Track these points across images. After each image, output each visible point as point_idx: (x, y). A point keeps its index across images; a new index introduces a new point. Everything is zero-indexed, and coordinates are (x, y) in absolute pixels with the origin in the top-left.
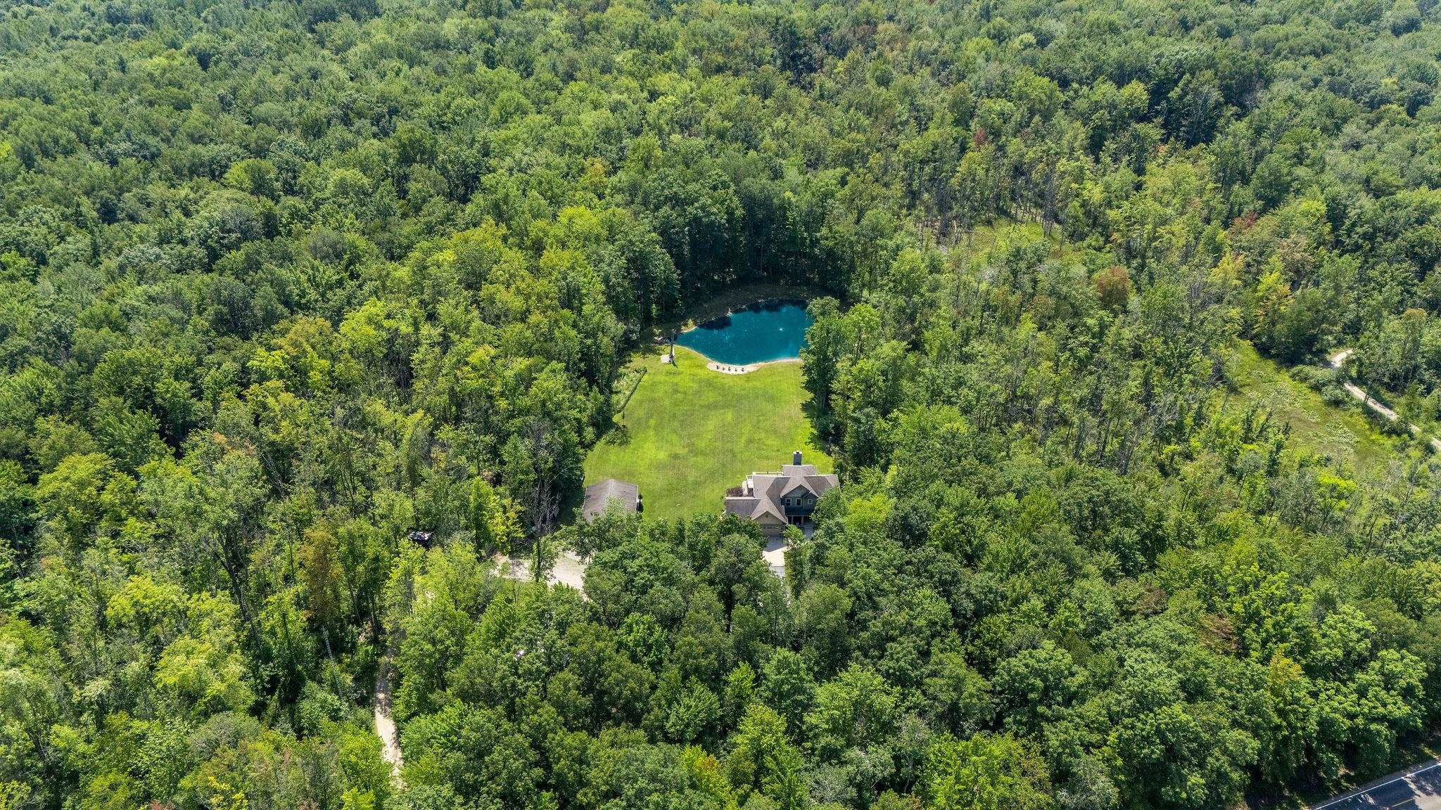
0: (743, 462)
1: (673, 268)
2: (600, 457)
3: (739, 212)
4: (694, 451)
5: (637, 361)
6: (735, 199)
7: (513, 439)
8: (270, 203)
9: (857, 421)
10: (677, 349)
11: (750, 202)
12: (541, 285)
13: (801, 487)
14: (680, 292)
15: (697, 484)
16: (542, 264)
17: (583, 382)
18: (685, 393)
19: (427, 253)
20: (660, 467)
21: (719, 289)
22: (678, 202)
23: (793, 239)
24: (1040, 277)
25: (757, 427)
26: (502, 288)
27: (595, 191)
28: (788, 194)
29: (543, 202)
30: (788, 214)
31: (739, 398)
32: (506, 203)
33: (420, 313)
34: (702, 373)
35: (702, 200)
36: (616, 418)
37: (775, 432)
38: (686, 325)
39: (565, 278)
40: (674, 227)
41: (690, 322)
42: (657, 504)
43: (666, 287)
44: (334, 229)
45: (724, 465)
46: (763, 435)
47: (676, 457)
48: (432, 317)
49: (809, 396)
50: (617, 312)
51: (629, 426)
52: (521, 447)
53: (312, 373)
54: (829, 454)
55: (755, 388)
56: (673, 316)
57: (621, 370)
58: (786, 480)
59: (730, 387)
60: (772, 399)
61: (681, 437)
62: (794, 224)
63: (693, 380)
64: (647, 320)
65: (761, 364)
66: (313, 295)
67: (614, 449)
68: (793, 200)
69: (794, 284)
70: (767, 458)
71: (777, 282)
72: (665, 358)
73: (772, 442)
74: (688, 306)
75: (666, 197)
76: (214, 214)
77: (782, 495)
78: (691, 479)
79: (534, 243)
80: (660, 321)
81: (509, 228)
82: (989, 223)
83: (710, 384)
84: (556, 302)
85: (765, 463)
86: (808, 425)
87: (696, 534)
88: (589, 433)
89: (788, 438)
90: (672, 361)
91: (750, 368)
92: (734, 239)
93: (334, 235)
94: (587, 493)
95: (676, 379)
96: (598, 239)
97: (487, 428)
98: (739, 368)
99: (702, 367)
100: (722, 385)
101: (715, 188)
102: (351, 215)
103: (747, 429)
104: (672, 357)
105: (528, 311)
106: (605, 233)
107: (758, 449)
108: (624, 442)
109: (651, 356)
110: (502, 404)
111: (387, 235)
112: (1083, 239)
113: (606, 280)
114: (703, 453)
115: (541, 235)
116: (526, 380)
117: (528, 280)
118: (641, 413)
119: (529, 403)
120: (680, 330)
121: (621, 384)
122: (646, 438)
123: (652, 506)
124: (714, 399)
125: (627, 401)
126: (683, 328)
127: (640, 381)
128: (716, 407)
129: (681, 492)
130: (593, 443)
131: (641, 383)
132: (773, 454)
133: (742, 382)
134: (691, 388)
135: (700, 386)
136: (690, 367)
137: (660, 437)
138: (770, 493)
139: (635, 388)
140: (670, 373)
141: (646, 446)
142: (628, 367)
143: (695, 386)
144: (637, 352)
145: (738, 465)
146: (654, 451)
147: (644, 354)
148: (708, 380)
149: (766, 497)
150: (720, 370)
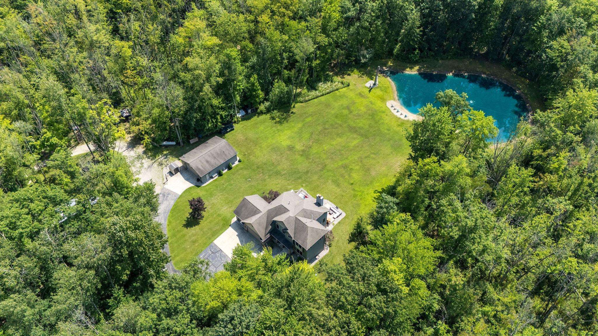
0: (320, 177)
5: (353, 76)
10: (386, 81)
15: (278, 173)
18: (351, 112)
20: (275, 149)
31: (378, 134)
34: (378, 104)
36: (295, 106)
37: (368, 170)
38: (411, 68)
41: (416, 68)
42: (241, 171)
46: (357, 168)
47: (291, 148)
51: (295, 114)
55: (397, 133)
57: (337, 78)
58: (286, 211)
59: (383, 123)
60: (397, 146)
61: (311, 138)
63: (366, 107)
71: (510, 68)
72: (370, 83)
73: (357, 176)
77: (274, 219)
83: (373, 114)
90: (371, 88)
91: (413, 117)
94: (209, 140)
95: (359, 100)
98: (406, 113)
99: (385, 100)
103: (353, 158)
104: (374, 84)
107: (342, 175)
108: (279, 123)
109: (365, 78)
114: (307, 157)
118: (311, 110)
120: (404, 70)
121: (323, 87)
122: (293, 127)
123: (238, 171)
124: (363, 126)
125: (314, 98)
126: (408, 69)
127: (337, 90)
128: (356, 132)
129: (263, 172)
130: (262, 113)
131: (336, 92)
132: (346, 184)
133: (394, 124)
134: (359, 110)
135: (365, 113)
136: (378, 96)
137: (300, 132)
138: (270, 213)
139: (328, 93)
140: (360, 94)
141: (286, 132)
142: (343, 78)
143: (363, 110)
144: (360, 71)
145: (315, 178)
146: (286, 137)
147: (363, 74)
148: (376, 111)
149: (266, 212)
150: (392, 109)
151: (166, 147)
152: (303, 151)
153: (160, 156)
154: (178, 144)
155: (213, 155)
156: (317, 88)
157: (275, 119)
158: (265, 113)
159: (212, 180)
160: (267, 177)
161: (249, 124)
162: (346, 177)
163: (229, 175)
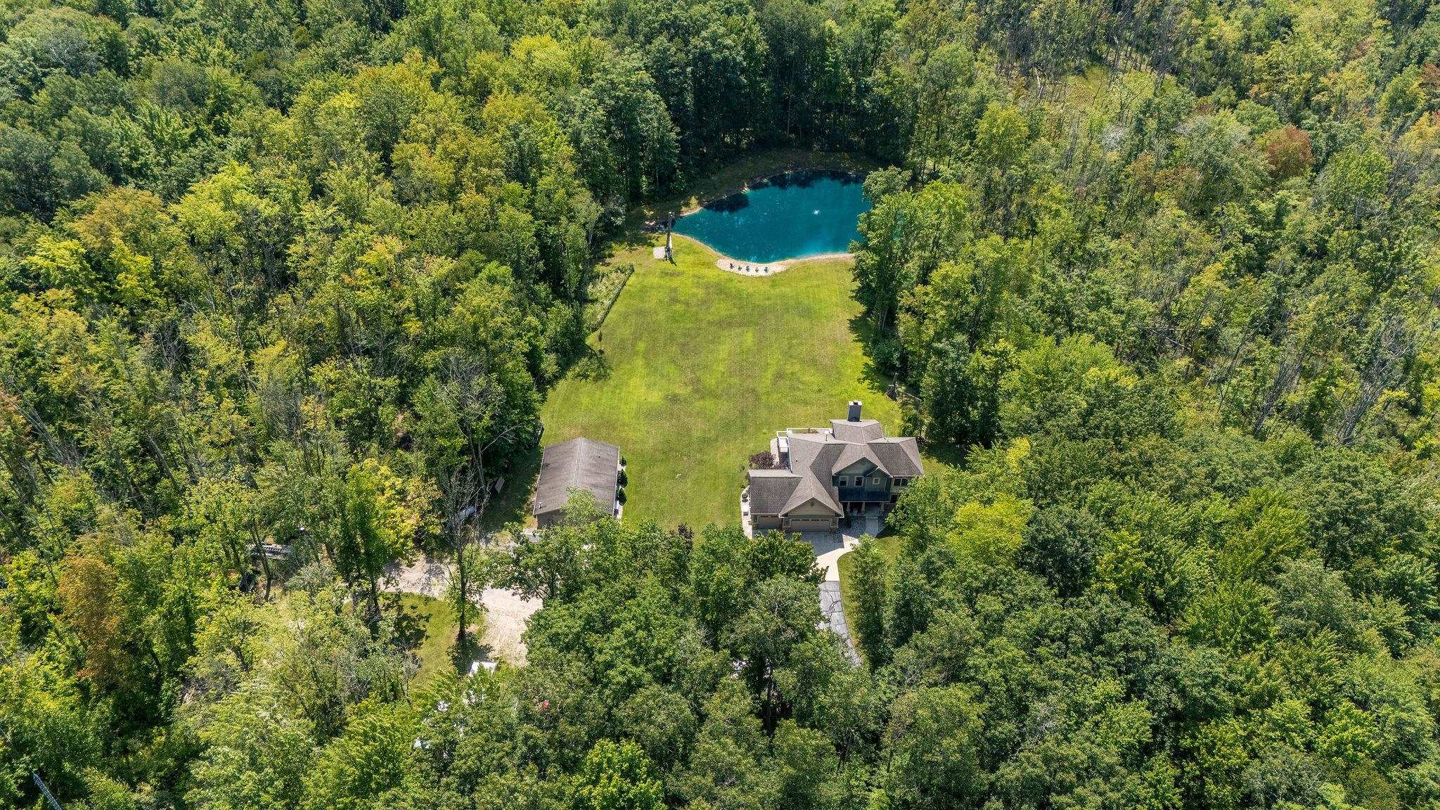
0: (769, 409)
1: (670, 124)
2: (566, 399)
3: (762, 47)
4: (700, 391)
5: (621, 255)
6: (756, 28)
7: (430, 379)
8: (114, 26)
9: (941, 354)
10: (677, 239)
11: (777, 34)
12: (481, 146)
13: (864, 461)
14: (680, 160)
15: (705, 441)
16: (485, 116)
17: (542, 289)
18: (687, 304)
19: (319, 98)
20: (652, 415)
21: (731, 155)
22: (677, 30)
23: (831, 87)
24: (1180, 141)
25: (788, 355)
26: (423, 148)
27: (564, 17)
28: (830, 23)
29: (491, 27)
30: (829, 50)
31: (763, 312)
32: (438, 29)
33: (304, 186)
34: (709, 274)
35: (713, 27)
36: (591, 340)
37: (814, 362)
38: (687, 205)
39: (516, 136)
40: (672, 66)
41: (694, 201)
42: (646, 475)
43: (661, 151)
44: (195, 61)
45: (742, 413)
46: (797, 367)
47: (674, 399)
48: (318, 191)
49: (860, 308)
50: (593, 187)
51: (608, 352)
52: (442, 395)
53: (121, 276)
54: (893, 396)
55: (783, 296)
56: (669, 191)
57: (600, 268)
58: (840, 448)
59: (750, 295)
60: (807, 313)
61: (681, 369)
62: (835, 65)
63: (698, 285)
64: (635, 197)
65: (791, 261)
66: (150, 154)
67: (587, 387)
68: (837, 31)
69: (832, 149)
70: (806, 403)
71: (809, 148)
72: (659, 252)
73: (811, 378)
74: (691, 179)
75: (663, 23)
76: (29, 40)
77: (834, 471)
78: (696, 434)
79: (476, 85)
80: (651, 200)
81: (442, 64)
82: (1079, 71)
83: (721, 290)
84: (499, 172)
85: (801, 411)
86: (860, 352)
87: (709, 569)
88: (549, 364)
89: (832, 372)
90: (669, 257)
91: (776, 267)
92: (753, 84)
93: (190, 69)
94: (545, 459)
95: (676, 282)
96: (565, 80)
97: (390, 365)
98: (762, 267)
99: (709, 265)
100: (739, 291)
101: (728, 12)
102: (219, 42)
103: (774, 359)
104: (668, 250)
105: (459, 183)
106: (575, 72)
107: (792, 388)
108: (601, 377)
109: (641, 249)
110: (413, 327)
111: (273, 72)
112: (1209, 93)
113: (575, 140)
114: (713, 395)
115: (485, 73)
116: (447, 290)
117: (462, 138)
118: (625, 332)
119: (453, 327)
120: (680, 212)
121: (598, 290)
122: (633, 370)
123: (640, 477)
124: (727, 313)
125: (607, 314)
126: (684, 209)
127: (624, 284)
128: (730, 325)
129: (682, 454)
130: (556, 378)
131: (625, 287)
132: (814, 396)
133: (765, 288)
134: (694, 295)
135: (708, 294)
136: (694, 264)
137: (652, 369)
138: (817, 469)
139: (618, 296)
140: (667, 274)
141: (632, 383)
142: (608, 264)
143: (701, 293)
144: (622, 243)
145: (764, 413)
146: (643, 389)
147: (631, 245)
148: (718, 284)
149: (810, 473)
150: (735, 270)
152: (696, 391)
154: (479, 506)
155: (590, 471)
156: (591, 298)
157: (588, 376)
158: (560, 377)
159: (619, 517)
160: (698, 456)
161: (557, 406)
162: (801, 386)
163: (636, 493)
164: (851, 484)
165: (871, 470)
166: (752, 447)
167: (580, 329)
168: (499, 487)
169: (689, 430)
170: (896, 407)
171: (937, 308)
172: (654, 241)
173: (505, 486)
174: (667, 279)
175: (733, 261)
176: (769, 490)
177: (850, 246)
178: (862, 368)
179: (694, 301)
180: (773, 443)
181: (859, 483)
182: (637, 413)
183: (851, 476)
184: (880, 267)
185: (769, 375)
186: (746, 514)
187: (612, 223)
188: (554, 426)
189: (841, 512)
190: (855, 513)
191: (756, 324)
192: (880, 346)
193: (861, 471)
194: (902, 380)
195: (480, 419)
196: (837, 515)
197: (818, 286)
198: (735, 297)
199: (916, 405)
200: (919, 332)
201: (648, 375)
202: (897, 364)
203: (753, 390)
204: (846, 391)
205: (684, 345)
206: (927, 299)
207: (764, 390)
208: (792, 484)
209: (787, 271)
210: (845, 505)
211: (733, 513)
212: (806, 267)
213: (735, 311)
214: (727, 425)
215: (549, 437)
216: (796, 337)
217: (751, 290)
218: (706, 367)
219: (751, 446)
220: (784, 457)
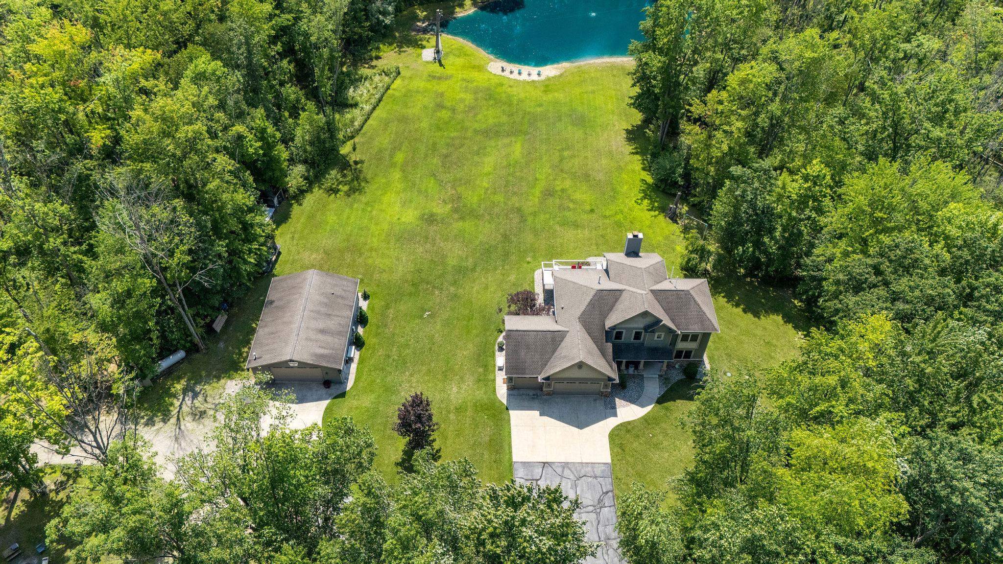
0: (536, 233)
2: (311, 217)
4: (461, 211)
5: (388, 57)
10: (447, 40)
13: (646, 314)
15: (461, 271)
18: (453, 110)
20: (405, 237)
25: (559, 168)
31: (533, 119)
34: (479, 78)
36: (344, 150)
37: (587, 177)
38: (461, 5)
41: (468, 1)
42: (391, 312)
45: (505, 237)
46: (568, 183)
47: (430, 219)
49: (637, 117)
51: (363, 163)
54: (674, 217)
55: (556, 103)
57: (364, 71)
58: (616, 295)
59: (520, 101)
60: (580, 121)
61: (440, 183)
63: (467, 90)
65: (565, 65)
67: (336, 203)
70: (576, 225)
72: (428, 54)
73: (583, 195)
77: (609, 323)
78: (452, 262)
83: (490, 95)
85: (570, 234)
86: (638, 166)
88: (295, 177)
89: (606, 189)
90: (438, 60)
91: (550, 71)
95: (442, 87)
98: (534, 70)
99: (480, 68)
100: (509, 97)
103: (543, 172)
104: (438, 52)
107: (562, 208)
108: (354, 190)
109: (410, 50)
114: (474, 215)
118: (384, 141)
120: (453, 13)
121: (360, 93)
122: (388, 184)
123: (383, 315)
124: (495, 120)
125: (366, 121)
126: (457, 9)
127: (388, 88)
128: (497, 134)
129: (434, 287)
130: (302, 192)
131: (389, 91)
132: (585, 217)
133: (537, 93)
134: (462, 100)
135: (476, 99)
136: (464, 67)
137: (410, 185)
138: (586, 320)
139: (380, 100)
140: (434, 77)
141: (385, 199)
142: (373, 67)
143: (469, 97)
144: (390, 44)
145: (529, 238)
146: (397, 208)
147: (400, 47)
148: (488, 89)
149: (578, 327)
150: (507, 73)
151: (169, 372)
152: (455, 210)
153: (177, 403)
154: (192, 350)
155: (318, 312)
156: (351, 102)
157: (339, 190)
158: (306, 191)
159: (354, 366)
160: (452, 289)
161: (299, 226)
162: (571, 205)
163: (377, 334)
164: (628, 338)
165: (655, 324)
166: (513, 281)
167: (332, 136)
168: (218, 326)
169: (444, 257)
170: (678, 232)
171: (733, 118)
172: (424, 43)
173: (227, 323)
174: (435, 82)
175: (504, 64)
176: (528, 347)
177: (631, 47)
178: (639, 186)
179: (461, 107)
180: (537, 274)
181: (638, 336)
182: (388, 235)
183: (628, 329)
184: (666, 70)
185: (537, 192)
186: (500, 369)
187: (379, 22)
188: (293, 249)
189: (615, 376)
190: (631, 370)
191: (526, 133)
192: (660, 160)
193: (642, 326)
194: (684, 199)
195: (171, 254)
196: (610, 379)
197: (593, 92)
198: (505, 104)
199: (700, 230)
200: (708, 146)
201: (404, 190)
202: (681, 182)
203: (519, 210)
204: (622, 212)
205: (446, 156)
206: (720, 108)
207: (531, 210)
208: (555, 339)
209: (561, 75)
210: (619, 364)
211: (485, 367)
212: (580, 71)
213: (504, 119)
214: (487, 252)
215: (286, 262)
216: (568, 148)
217: (522, 95)
218: (468, 182)
219: (512, 278)
220: (549, 295)
